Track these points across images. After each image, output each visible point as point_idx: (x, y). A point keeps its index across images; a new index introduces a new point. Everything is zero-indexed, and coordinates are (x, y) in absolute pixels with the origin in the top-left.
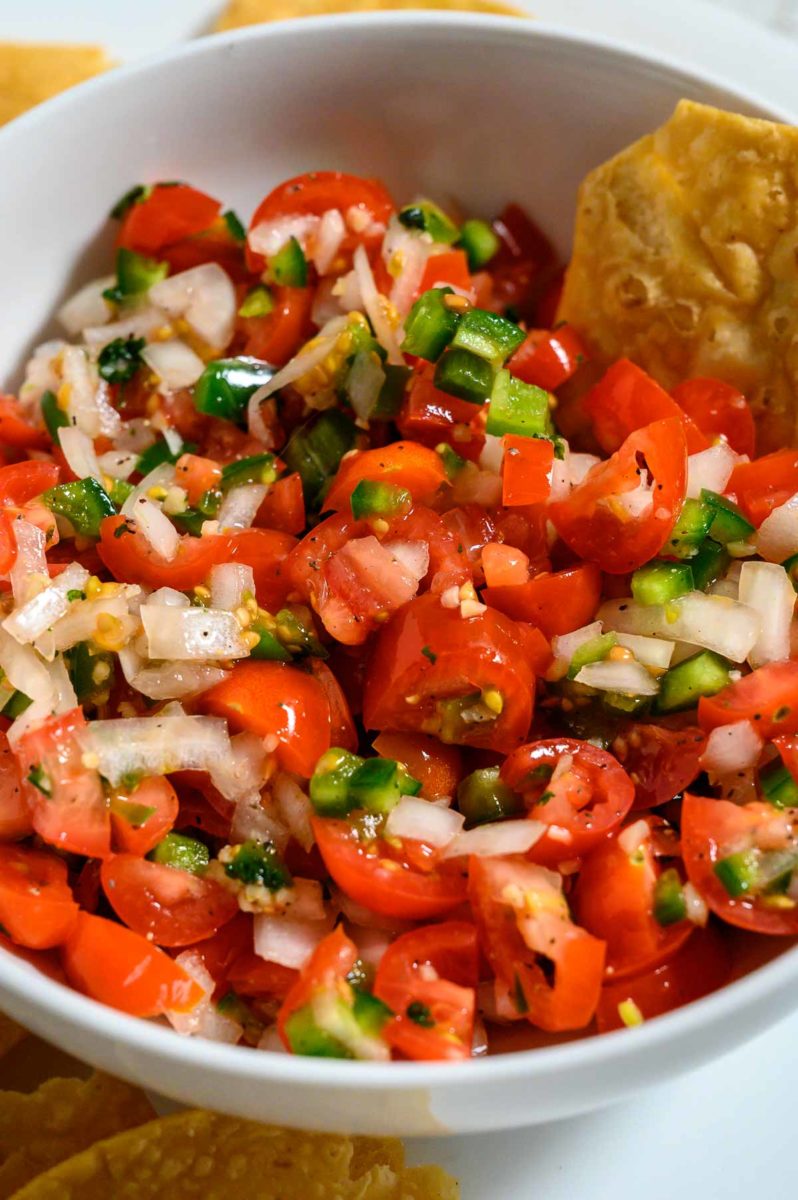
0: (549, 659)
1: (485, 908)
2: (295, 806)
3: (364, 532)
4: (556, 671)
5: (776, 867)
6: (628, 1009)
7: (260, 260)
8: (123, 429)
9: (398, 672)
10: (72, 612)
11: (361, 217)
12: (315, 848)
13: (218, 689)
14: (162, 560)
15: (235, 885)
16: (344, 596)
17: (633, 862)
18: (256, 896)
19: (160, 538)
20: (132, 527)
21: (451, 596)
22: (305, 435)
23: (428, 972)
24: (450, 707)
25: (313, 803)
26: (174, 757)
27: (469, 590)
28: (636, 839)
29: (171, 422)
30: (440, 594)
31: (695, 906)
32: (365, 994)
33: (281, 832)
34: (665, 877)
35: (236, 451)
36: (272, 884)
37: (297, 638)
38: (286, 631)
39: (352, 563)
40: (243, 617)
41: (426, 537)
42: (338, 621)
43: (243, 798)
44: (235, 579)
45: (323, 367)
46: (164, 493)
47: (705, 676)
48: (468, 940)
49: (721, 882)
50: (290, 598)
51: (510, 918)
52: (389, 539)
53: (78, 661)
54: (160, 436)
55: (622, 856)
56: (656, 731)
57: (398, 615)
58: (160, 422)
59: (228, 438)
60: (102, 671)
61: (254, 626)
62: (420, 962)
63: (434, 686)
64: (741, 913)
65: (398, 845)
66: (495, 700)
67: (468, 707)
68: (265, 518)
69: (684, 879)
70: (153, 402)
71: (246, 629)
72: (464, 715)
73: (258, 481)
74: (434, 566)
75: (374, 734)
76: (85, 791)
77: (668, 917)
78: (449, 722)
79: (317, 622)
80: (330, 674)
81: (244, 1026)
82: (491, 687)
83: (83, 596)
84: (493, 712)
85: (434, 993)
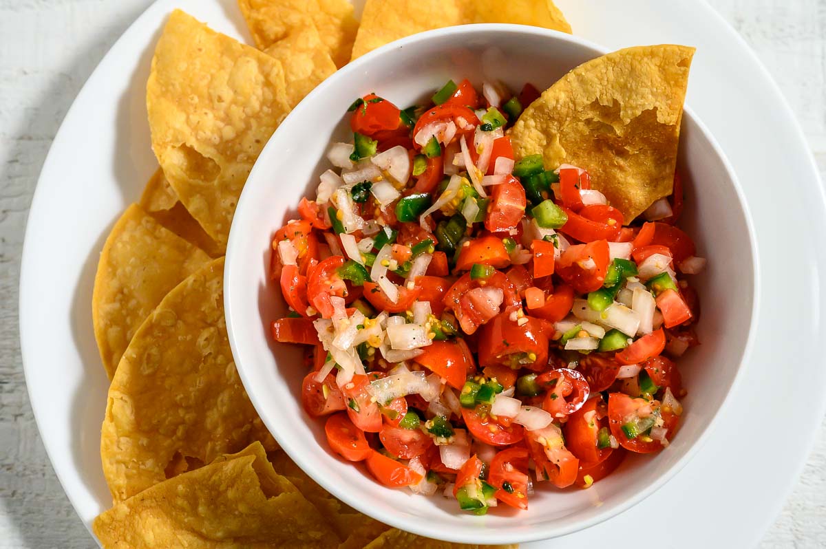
0: (554, 332)
1: (531, 442)
2: (454, 402)
3: (475, 285)
4: (557, 337)
5: (646, 426)
6: (588, 479)
7: (420, 147)
8: (365, 224)
9: (493, 350)
10: (359, 333)
11: (463, 122)
12: (462, 417)
13: (419, 357)
14: (393, 303)
15: (432, 435)
16: (470, 316)
17: (590, 426)
18: (440, 441)
19: (390, 291)
20: (378, 289)
21: (514, 316)
22: (445, 227)
23: (509, 467)
24: (514, 359)
25: (461, 403)
26: (405, 390)
27: (521, 312)
28: (591, 416)
29: (387, 223)
30: (509, 314)
31: (614, 443)
32: (485, 477)
33: (448, 411)
34: (602, 430)
35: (415, 235)
36: (447, 436)
37: (451, 331)
38: (445, 329)
39: (471, 299)
40: (428, 326)
41: (502, 288)
42: (468, 326)
43: (433, 400)
44: (422, 309)
45: (452, 203)
46: (388, 263)
47: (617, 343)
48: (524, 455)
49: (623, 433)
50: (445, 309)
51: (541, 449)
52: (485, 287)
53: (362, 349)
54: (381, 227)
55: (586, 423)
56: (599, 361)
57: (491, 322)
58: (381, 222)
59: (412, 229)
60: (371, 352)
61: (432, 330)
62: (505, 463)
63: (508, 352)
64: (631, 446)
65: (496, 419)
66: (533, 356)
67: (522, 358)
68: (431, 271)
69: (610, 433)
70: (377, 212)
71: (429, 332)
72: (520, 362)
73: (427, 252)
74: (506, 297)
75: (483, 368)
76: (372, 409)
77: (603, 447)
78: (514, 363)
79: (457, 322)
80: (465, 344)
81: (437, 484)
82: (530, 351)
83: (364, 327)
84: (532, 360)
85: (512, 478)
